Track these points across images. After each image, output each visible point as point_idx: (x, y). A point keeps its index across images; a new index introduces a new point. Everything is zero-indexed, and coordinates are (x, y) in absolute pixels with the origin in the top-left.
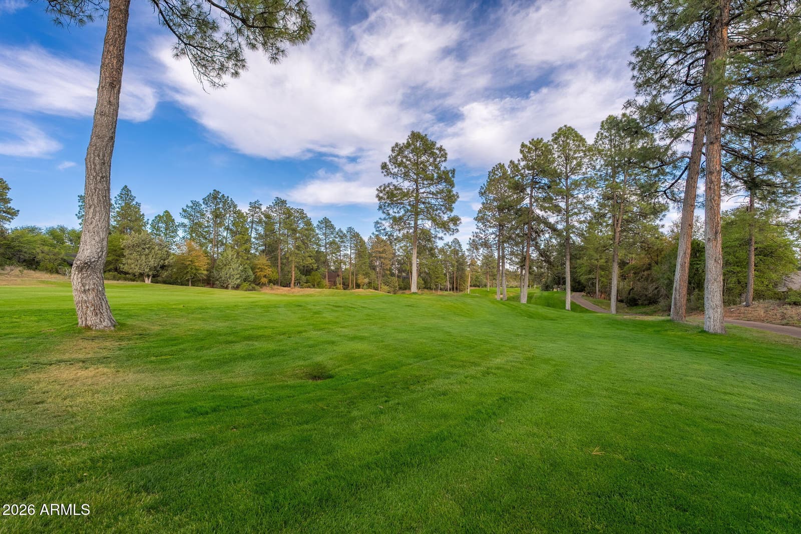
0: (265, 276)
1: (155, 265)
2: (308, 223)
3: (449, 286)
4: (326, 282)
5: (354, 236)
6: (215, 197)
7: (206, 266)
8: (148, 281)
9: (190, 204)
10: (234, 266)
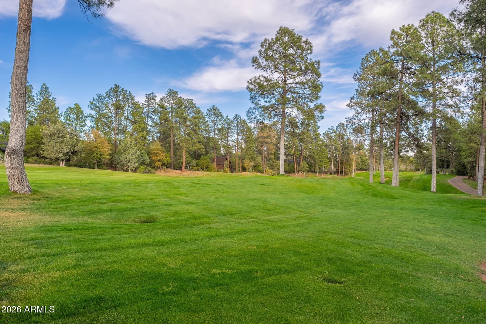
0: (159, 160)
1: (68, 151)
2: (198, 112)
3: (333, 169)
4: (214, 165)
5: (241, 123)
6: (116, 90)
7: (109, 152)
8: (62, 165)
9: (96, 98)
10: (132, 151)
